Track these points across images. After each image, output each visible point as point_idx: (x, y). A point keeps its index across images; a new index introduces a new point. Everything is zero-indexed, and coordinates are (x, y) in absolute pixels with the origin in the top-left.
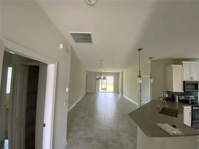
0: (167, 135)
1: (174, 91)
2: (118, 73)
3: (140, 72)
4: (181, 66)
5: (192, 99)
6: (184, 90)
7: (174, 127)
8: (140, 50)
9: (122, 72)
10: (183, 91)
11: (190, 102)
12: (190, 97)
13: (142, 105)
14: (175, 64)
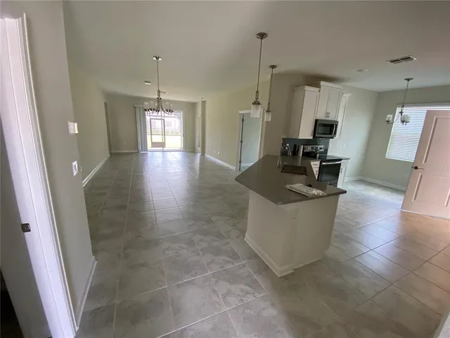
0: (304, 197)
1: (300, 137)
2: (193, 105)
3: (257, 92)
4: (317, 89)
5: (321, 150)
6: (314, 136)
7: (310, 186)
8: (262, 36)
9: (204, 103)
10: (311, 138)
11: (318, 156)
12: (319, 147)
13: (243, 170)
14: (310, 85)
